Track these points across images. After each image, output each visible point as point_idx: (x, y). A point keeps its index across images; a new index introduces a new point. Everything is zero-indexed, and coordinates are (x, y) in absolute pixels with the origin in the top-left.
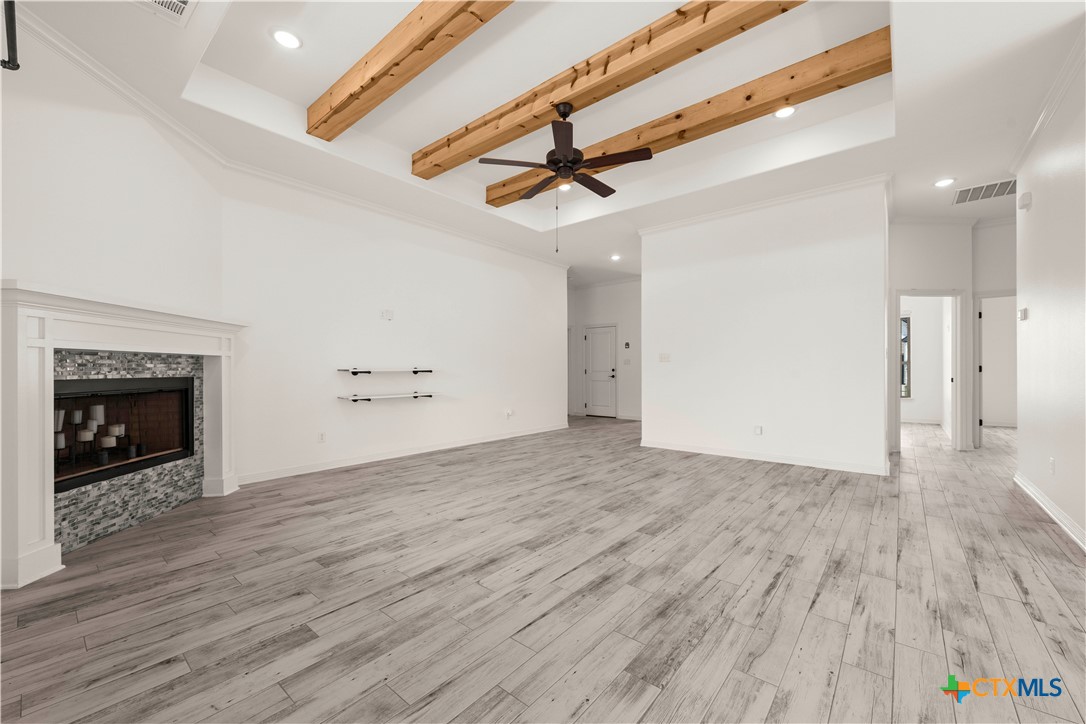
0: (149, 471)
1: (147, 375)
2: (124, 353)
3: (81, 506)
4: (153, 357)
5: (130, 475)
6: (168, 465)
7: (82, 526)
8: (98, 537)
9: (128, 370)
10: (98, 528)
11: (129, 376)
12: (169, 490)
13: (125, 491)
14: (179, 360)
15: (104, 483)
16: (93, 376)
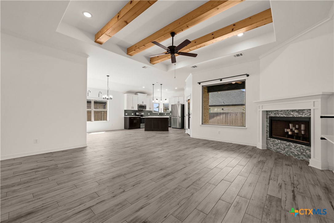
0: (291, 143)
1: (291, 116)
2: (285, 110)
3: (275, 143)
4: (293, 111)
5: (286, 142)
6: (300, 145)
7: (275, 148)
8: (278, 152)
9: (285, 114)
10: (278, 150)
11: (286, 116)
12: (300, 153)
13: (284, 145)
14: (304, 111)
15: (279, 140)
16: (277, 116)
